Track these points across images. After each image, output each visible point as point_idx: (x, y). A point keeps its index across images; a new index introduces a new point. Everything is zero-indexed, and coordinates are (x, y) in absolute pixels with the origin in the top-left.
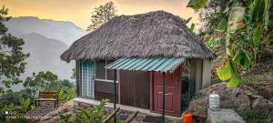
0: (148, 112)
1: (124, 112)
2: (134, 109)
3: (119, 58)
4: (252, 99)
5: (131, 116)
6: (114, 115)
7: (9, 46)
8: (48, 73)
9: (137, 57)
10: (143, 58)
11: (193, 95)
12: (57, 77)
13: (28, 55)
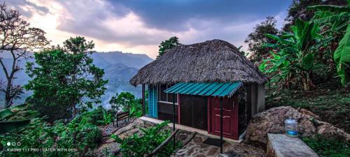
0: (205, 133)
1: (184, 132)
2: (193, 130)
3: (178, 82)
4: (316, 125)
5: (190, 137)
6: (174, 136)
7: (93, 73)
8: (128, 93)
9: (194, 82)
10: (200, 83)
11: (250, 118)
12: (134, 97)
13: (107, 82)
